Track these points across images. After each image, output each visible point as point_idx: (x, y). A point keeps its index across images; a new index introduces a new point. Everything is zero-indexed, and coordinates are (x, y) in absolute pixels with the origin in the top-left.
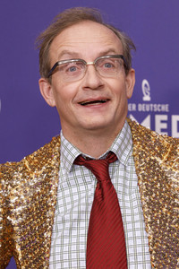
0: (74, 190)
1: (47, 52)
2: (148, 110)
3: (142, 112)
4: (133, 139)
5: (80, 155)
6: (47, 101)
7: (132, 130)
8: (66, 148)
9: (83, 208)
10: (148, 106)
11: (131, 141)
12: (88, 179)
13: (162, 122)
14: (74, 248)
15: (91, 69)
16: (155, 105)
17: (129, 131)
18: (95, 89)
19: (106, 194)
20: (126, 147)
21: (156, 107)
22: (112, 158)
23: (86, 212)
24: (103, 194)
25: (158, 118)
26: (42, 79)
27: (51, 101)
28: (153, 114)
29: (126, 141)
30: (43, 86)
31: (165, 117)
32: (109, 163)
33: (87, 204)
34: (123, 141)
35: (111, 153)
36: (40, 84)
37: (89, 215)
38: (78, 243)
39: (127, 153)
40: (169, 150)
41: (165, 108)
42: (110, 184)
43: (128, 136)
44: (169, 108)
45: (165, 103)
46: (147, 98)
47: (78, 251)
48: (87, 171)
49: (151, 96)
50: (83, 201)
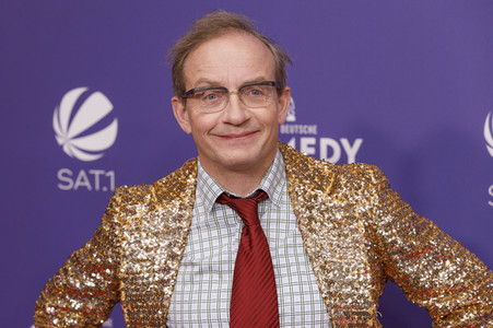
0: (214, 233)
1: (181, 69)
2: (292, 132)
3: (285, 134)
4: (287, 171)
5: (224, 193)
6: (182, 125)
7: (284, 159)
8: (205, 182)
9: (225, 257)
10: (292, 128)
11: (284, 174)
12: (232, 221)
13: (309, 146)
14: (213, 306)
15: (234, 98)
16: (301, 127)
17: (282, 161)
18: (238, 126)
19: (255, 243)
20: (279, 183)
21: (302, 129)
22: (261, 196)
23: (230, 262)
24: (250, 242)
25: (305, 142)
26: (174, 98)
27: (186, 126)
28: (298, 137)
29: (278, 176)
30: (176, 107)
31: (312, 141)
32: (258, 202)
33: (230, 252)
34: (275, 176)
35: (260, 191)
36: (174, 104)
37: (233, 266)
38: (219, 301)
39: (279, 189)
40: (332, 180)
41: (313, 129)
42: (260, 230)
43: (281, 168)
44: (318, 130)
45: (312, 124)
46: (291, 118)
47: (219, 311)
48: (230, 211)
49: (296, 115)
50: (225, 249)
